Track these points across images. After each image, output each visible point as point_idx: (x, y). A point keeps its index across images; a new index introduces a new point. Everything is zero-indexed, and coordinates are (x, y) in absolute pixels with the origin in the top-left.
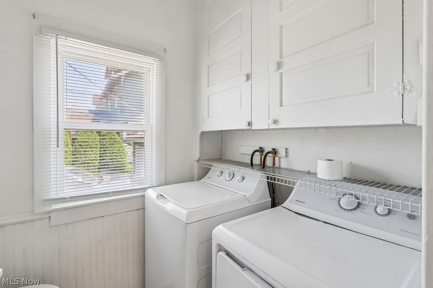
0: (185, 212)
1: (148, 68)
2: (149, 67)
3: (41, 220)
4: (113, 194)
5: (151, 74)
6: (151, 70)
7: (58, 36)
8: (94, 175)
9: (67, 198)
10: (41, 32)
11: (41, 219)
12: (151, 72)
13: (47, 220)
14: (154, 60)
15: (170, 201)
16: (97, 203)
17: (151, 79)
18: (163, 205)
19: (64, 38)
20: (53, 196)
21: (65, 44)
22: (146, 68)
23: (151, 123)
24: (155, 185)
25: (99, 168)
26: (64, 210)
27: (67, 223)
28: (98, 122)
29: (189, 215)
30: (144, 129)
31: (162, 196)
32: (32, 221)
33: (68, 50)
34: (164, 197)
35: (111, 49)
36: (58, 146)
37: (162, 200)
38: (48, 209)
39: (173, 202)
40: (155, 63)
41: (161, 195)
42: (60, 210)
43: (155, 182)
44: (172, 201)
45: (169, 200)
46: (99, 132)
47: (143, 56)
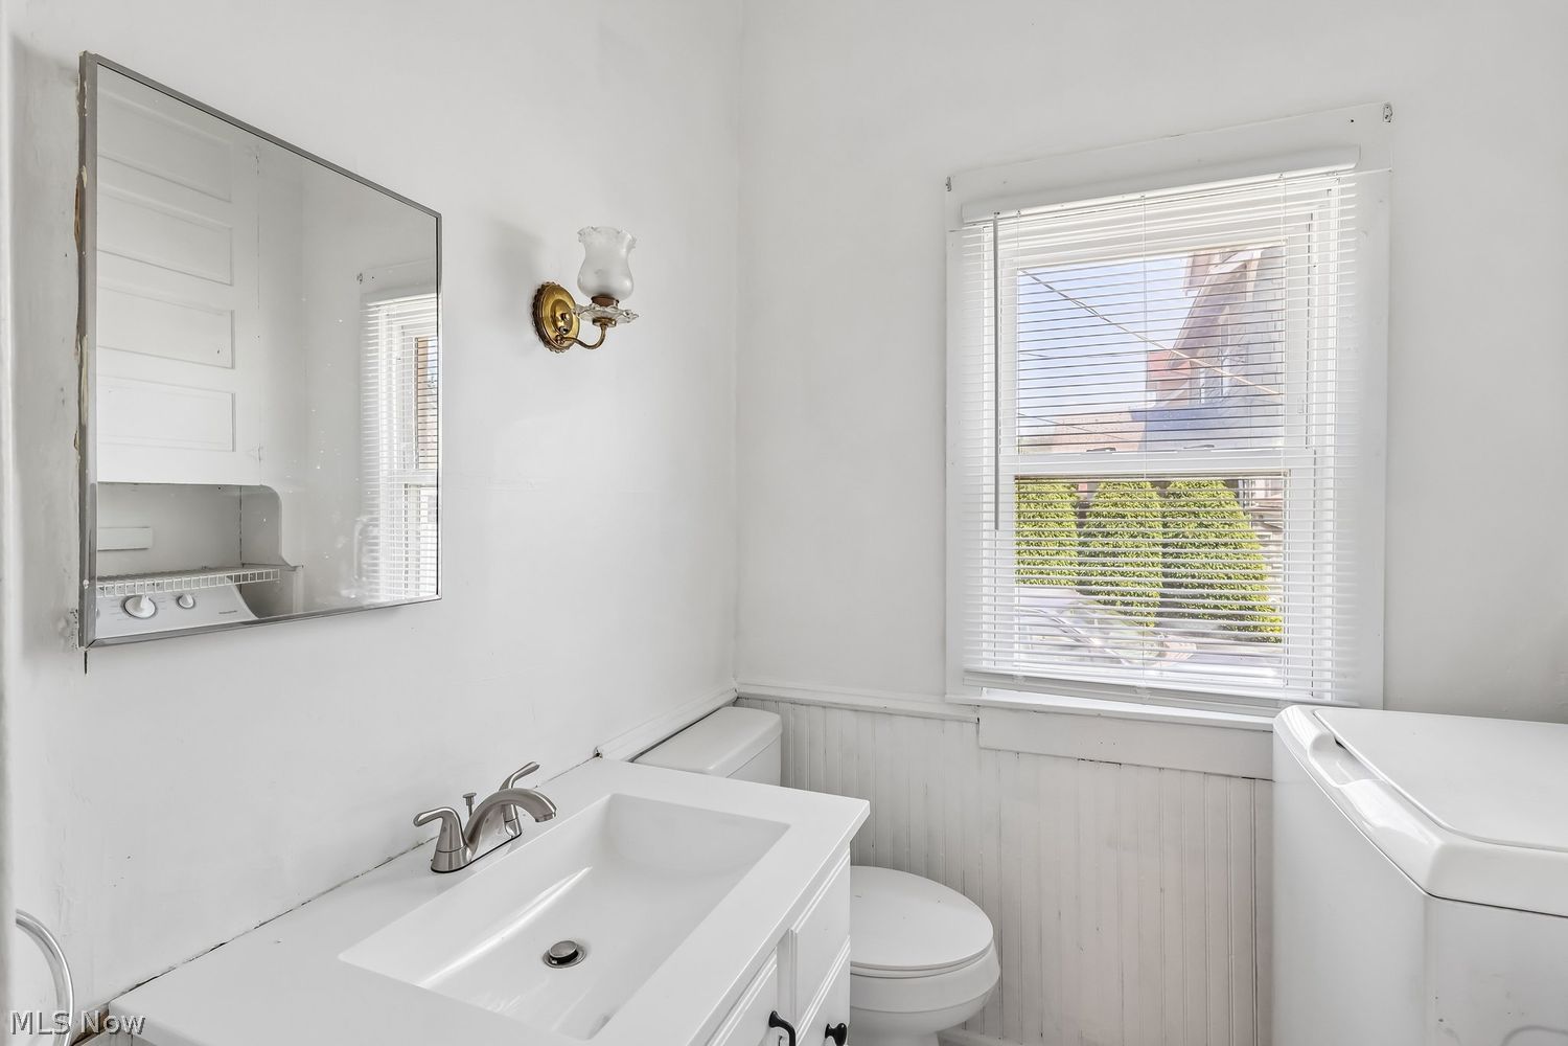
0: (1434, 842)
1: (1300, 218)
2: (1306, 211)
3: (958, 721)
4: (1149, 696)
5: (1315, 238)
6: (1315, 223)
7: (999, 216)
8: (1124, 621)
9: (1017, 676)
10: (961, 222)
11: (961, 721)
12: (1315, 228)
13: (972, 727)
14: (1327, 173)
15: (1370, 775)
16: (1099, 715)
17: (1315, 259)
18: (1338, 786)
19: (1015, 214)
20: (986, 666)
21: (1015, 231)
22: (1286, 220)
23: (1313, 441)
24: (1328, 698)
25: (1159, 614)
26: (1011, 710)
27: (1019, 750)
28: (1108, 451)
29: (1448, 859)
30: (1281, 468)
31: (1341, 749)
32: (943, 719)
33: (1025, 245)
34: (1350, 755)
35: (1147, 195)
36: (997, 528)
37: (1339, 764)
38: (972, 697)
39: (1383, 785)
40: (1336, 187)
41: (1338, 743)
42: (1003, 709)
43: (1328, 686)
44: (1383, 776)
45: (1369, 771)
46: (1161, 484)
47: (1276, 177)
